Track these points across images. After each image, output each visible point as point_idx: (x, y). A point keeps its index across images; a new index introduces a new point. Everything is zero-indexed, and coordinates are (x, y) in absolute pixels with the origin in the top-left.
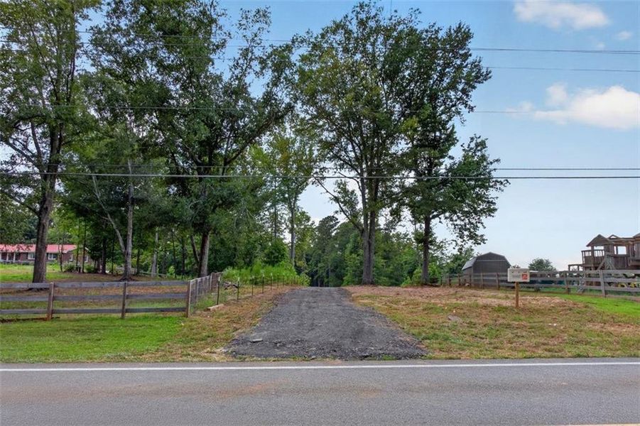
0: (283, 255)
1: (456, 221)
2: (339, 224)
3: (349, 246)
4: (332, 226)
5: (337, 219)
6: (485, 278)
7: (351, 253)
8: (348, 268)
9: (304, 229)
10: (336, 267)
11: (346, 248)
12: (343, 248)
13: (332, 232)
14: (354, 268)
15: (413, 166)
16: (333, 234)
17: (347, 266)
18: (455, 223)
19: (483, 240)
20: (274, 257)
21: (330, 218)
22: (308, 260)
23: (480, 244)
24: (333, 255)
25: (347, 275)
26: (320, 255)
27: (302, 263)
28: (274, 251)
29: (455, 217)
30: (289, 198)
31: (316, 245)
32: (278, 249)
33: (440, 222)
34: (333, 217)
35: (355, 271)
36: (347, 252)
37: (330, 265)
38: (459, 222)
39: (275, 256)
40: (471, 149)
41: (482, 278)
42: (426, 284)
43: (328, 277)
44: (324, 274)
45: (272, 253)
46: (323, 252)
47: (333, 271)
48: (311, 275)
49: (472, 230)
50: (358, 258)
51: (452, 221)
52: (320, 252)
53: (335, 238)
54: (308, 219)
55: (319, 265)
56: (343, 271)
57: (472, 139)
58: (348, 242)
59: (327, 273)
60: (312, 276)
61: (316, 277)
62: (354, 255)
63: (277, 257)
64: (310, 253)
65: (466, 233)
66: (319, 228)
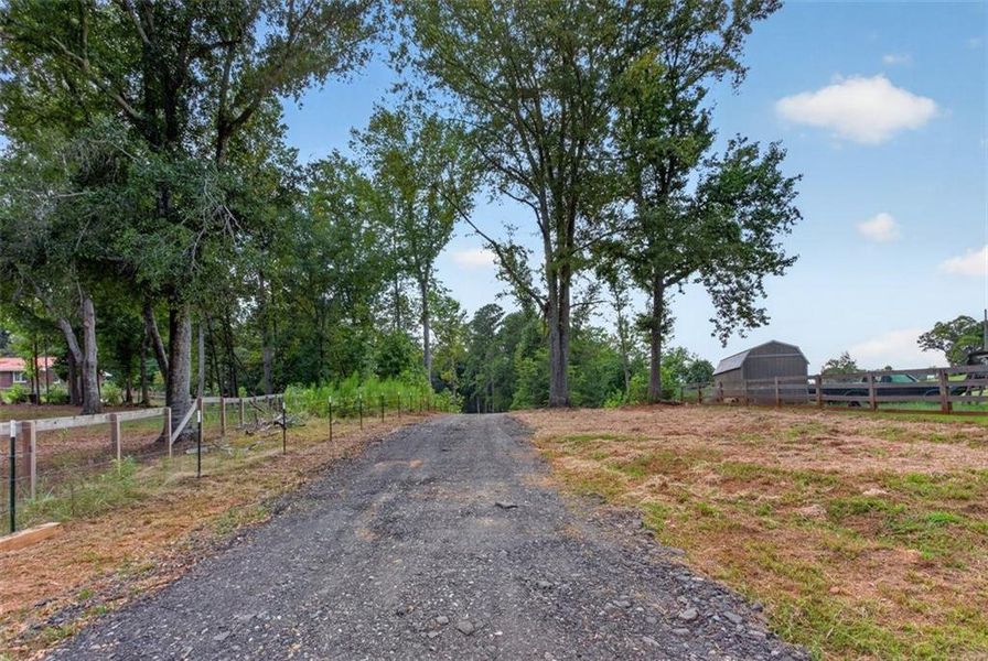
0: (407, 360)
1: (715, 284)
2: (503, 317)
3: (521, 346)
4: (494, 320)
5: (501, 309)
6: (781, 387)
7: (524, 356)
8: (520, 380)
9: (451, 322)
10: (502, 380)
11: (515, 350)
12: (511, 350)
13: (494, 329)
14: (529, 380)
15: (634, 191)
16: (496, 331)
17: (519, 377)
18: (715, 288)
19: (763, 319)
20: (391, 365)
21: (491, 308)
22: (460, 372)
23: (759, 326)
24: (497, 362)
25: (518, 390)
26: (477, 363)
27: (450, 375)
28: (390, 354)
29: (713, 279)
30: (418, 264)
31: (472, 347)
32: (398, 350)
33: (680, 291)
34: (495, 305)
35: (531, 384)
36: (518, 356)
37: (493, 376)
38: (720, 287)
39: (394, 363)
40: (730, 161)
41: (776, 387)
42: (658, 402)
43: (490, 395)
44: (485, 390)
45: (387, 357)
46: (483, 357)
47: (497, 385)
48: (466, 392)
49: (743, 300)
50: (535, 363)
51: (709, 285)
52: (478, 358)
53: (500, 337)
54: (456, 307)
55: (477, 377)
56: (511, 385)
57: (733, 142)
58: (520, 340)
59: (490, 389)
60: (468, 394)
61: (472, 396)
62: (528, 360)
63: (397, 365)
64: (464, 359)
65: (735, 306)
66: (476, 323)
